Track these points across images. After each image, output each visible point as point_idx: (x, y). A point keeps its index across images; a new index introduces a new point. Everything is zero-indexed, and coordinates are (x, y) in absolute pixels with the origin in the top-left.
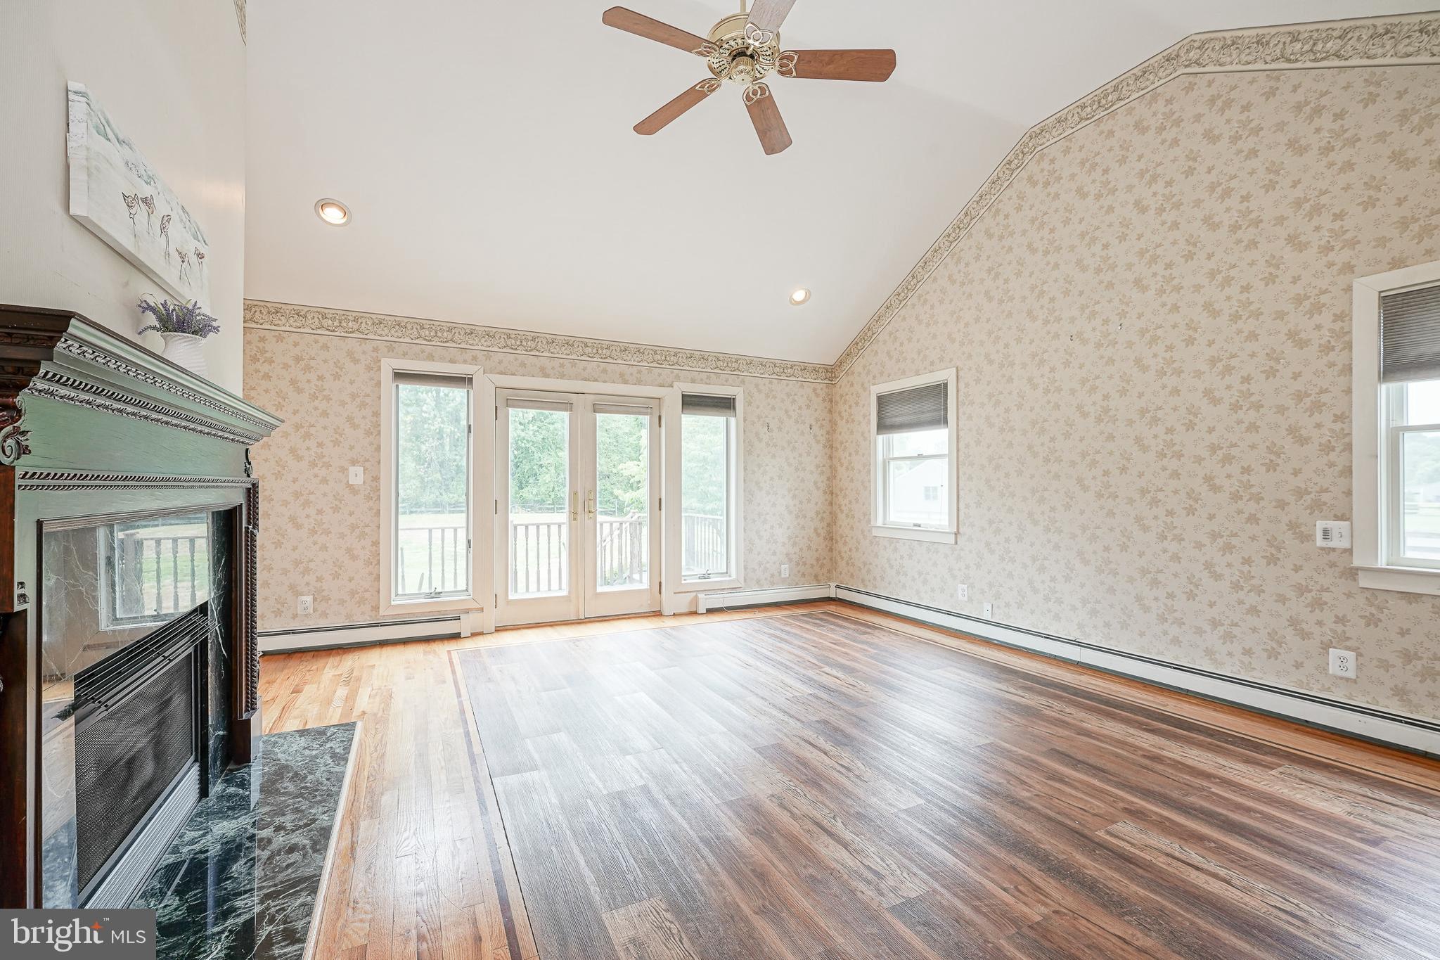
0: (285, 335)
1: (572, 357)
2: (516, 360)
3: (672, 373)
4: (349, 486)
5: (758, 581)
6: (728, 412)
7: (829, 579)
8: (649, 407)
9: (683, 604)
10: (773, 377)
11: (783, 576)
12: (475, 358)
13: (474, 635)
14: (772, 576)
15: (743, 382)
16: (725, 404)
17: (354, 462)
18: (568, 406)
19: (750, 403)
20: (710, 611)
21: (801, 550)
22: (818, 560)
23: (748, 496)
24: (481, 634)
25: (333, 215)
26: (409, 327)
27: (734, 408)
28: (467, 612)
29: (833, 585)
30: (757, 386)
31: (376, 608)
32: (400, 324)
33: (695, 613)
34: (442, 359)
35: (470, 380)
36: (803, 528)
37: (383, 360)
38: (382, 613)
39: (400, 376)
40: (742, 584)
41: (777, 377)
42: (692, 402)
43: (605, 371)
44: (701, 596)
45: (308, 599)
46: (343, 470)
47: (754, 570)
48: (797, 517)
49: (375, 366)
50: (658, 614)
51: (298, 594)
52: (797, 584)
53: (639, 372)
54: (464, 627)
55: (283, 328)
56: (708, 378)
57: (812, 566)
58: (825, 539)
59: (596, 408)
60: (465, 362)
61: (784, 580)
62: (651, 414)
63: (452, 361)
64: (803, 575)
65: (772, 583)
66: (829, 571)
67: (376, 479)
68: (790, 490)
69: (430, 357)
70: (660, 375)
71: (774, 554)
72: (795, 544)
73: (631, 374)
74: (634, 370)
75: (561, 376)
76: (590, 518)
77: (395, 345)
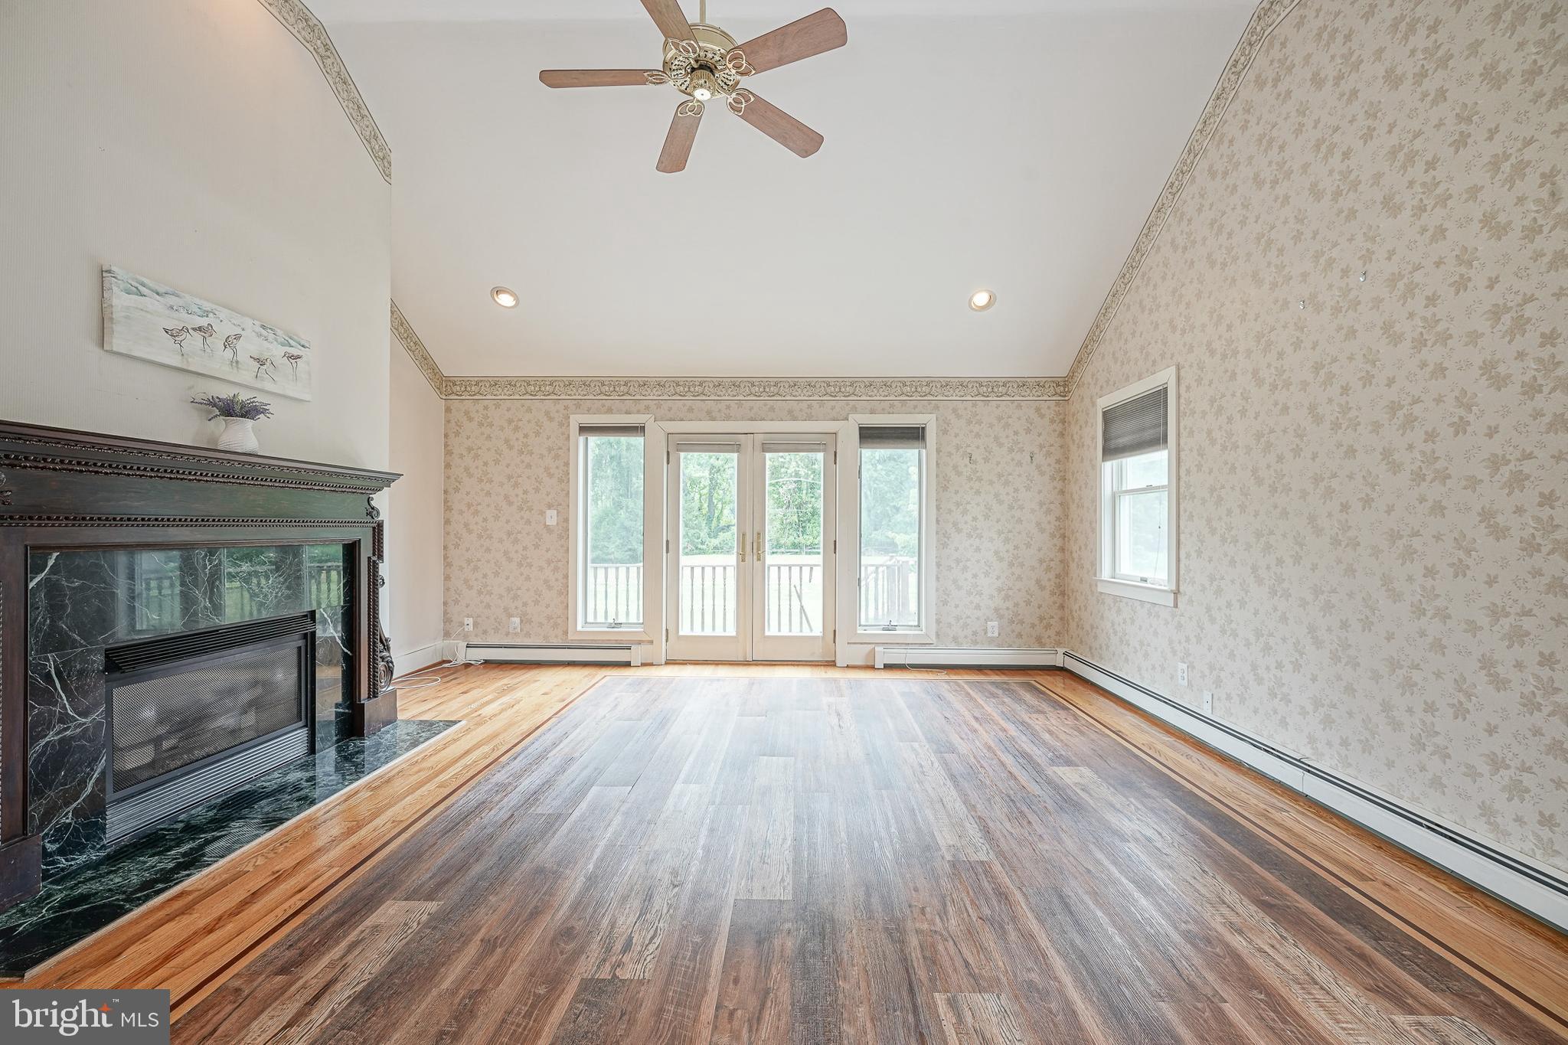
0: (501, 402)
1: (738, 398)
2: (684, 405)
3: (848, 405)
4: (546, 526)
5: (955, 639)
6: (916, 443)
7: (1059, 644)
8: (826, 443)
9: (858, 656)
10: (977, 398)
11: (989, 635)
12: (647, 408)
13: (644, 665)
14: (975, 633)
15: (937, 408)
16: (913, 435)
17: (550, 506)
18: (736, 447)
19: (945, 432)
20: (888, 667)
21: (1016, 605)
22: (1041, 619)
23: (943, 539)
24: (651, 665)
25: (506, 300)
26: (592, 385)
27: (923, 438)
28: (639, 643)
29: (1061, 651)
30: (955, 411)
31: (566, 633)
32: (585, 383)
33: (872, 668)
34: (619, 412)
35: (643, 429)
36: (1019, 578)
37: (571, 417)
38: (570, 637)
39: (584, 429)
40: (934, 640)
41: (982, 398)
42: (870, 435)
43: (772, 409)
44: (879, 649)
45: (517, 620)
46: (542, 513)
47: (950, 625)
48: (1011, 565)
49: (565, 423)
50: (832, 664)
51: (510, 616)
52: (1010, 646)
53: (810, 407)
54: (635, 655)
55: (499, 397)
56: (892, 406)
57: (1033, 626)
58: (1053, 593)
59: (766, 448)
60: (638, 412)
61: (991, 640)
62: (824, 451)
63: (628, 413)
64: (1020, 635)
65: (975, 643)
66: (1058, 633)
67: (567, 520)
68: (1000, 533)
69: (610, 411)
70: (833, 408)
71: (978, 607)
72: (1007, 598)
73: (801, 410)
74: (804, 405)
75: (728, 418)
76: (759, 559)
77: (581, 402)
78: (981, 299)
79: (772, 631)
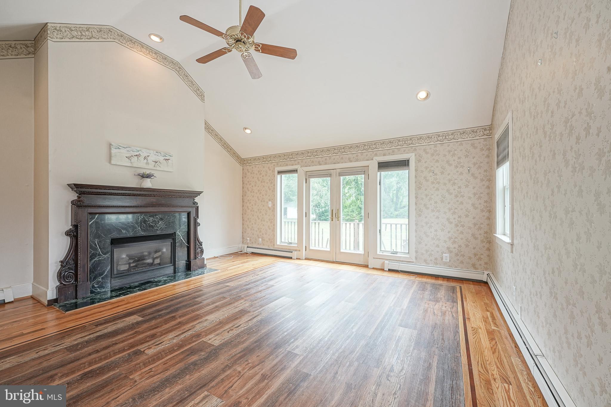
1: (330, 155)
2: (311, 160)
3: (373, 153)
4: (269, 207)
5: (425, 261)
6: (405, 168)
7: (486, 269)
8: (364, 171)
9: (378, 264)
10: (437, 143)
11: (444, 260)
12: (298, 163)
13: (297, 259)
14: (436, 259)
15: (415, 150)
16: (404, 164)
17: (270, 200)
18: (330, 175)
19: (419, 161)
20: (390, 270)
21: (460, 246)
22: (475, 255)
23: (419, 213)
24: (300, 259)
25: (248, 131)
26: (282, 156)
27: (408, 165)
28: (296, 250)
29: (486, 273)
30: (425, 150)
31: (274, 245)
32: (279, 156)
33: (383, 270)
34: (290, 165)
35: (297, 171)
36: (462, 233)
37: (275, 168)
38: (275, 247)
39: (280, 172)
40: (414, 260)
41: (440, 143)
42: (383, 166)
43: (342, 158)
44: (386, 262)
45: (260, 239)
46: (267, 202)
47: (422, 254)
48: (457, 226)
49: (273, 171)
50: (366, 266)
51: (259, 238)
52: (456, 267)
53: (357, 156)
54: (294, 255)
55: (256, 164)
56: (393, 151)
57: (470, 258)
58: (482, 241)
59: (340, 174)
60: (296, 165)
61: (445, 263)
62: (364, 174)
63: (292, 165)
64: (462, 262)
65: (436, 264)
66: (486, 263)
67: (274, 205)
68: (450, 209)
69: (287, 165)
70: (367, 155)
71: (438, 246)
72: (454, 242)
73: (354, 158)
74: (355, 155)
75: (326, 164)
76: (338, 220)
77: (278, 163)
78: (422, 95)
79: (343, 250)
